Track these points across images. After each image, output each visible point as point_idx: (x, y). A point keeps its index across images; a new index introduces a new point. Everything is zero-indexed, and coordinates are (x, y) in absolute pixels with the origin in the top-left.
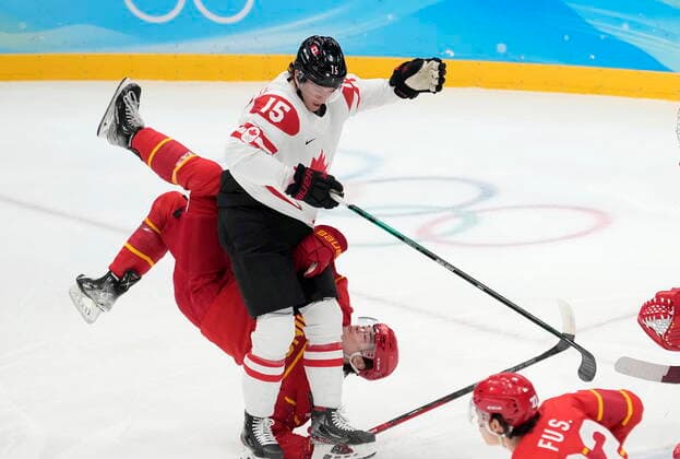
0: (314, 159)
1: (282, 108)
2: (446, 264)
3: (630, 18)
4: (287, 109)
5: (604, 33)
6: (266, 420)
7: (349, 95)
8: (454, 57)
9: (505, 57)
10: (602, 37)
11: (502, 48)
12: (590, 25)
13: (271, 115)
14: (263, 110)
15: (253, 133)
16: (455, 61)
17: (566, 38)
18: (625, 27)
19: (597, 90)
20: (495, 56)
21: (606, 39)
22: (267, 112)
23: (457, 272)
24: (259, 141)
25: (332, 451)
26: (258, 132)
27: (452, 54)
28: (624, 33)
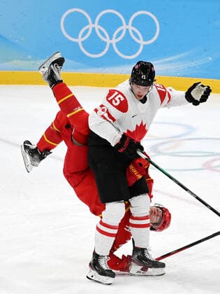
0: (137, 126)
1: (119, 98)
2: (192, 194)
4: (122, 99)
6: (106, 257)
7: (162, 95)
13: (113, 101)
14: (110, 99)
15: (103, 110)
22: (112, 100)
23: (197, 198)
24: (106, 115)
25: (142, 269)
26: (106, 110)
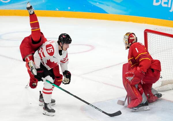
3: (99, 1)
5: (93, 5)
8: (58, 10)
9: (70, 10)
10: (92, 6)
11: (69, 8)
12: (90, 3)
16: (58, 11)
17: (84, 6)
18: (98, 3)
19: (91, 18)
20: (68, 10)
21: (93, 6)
27: (58, 9)
28: (97, 5)
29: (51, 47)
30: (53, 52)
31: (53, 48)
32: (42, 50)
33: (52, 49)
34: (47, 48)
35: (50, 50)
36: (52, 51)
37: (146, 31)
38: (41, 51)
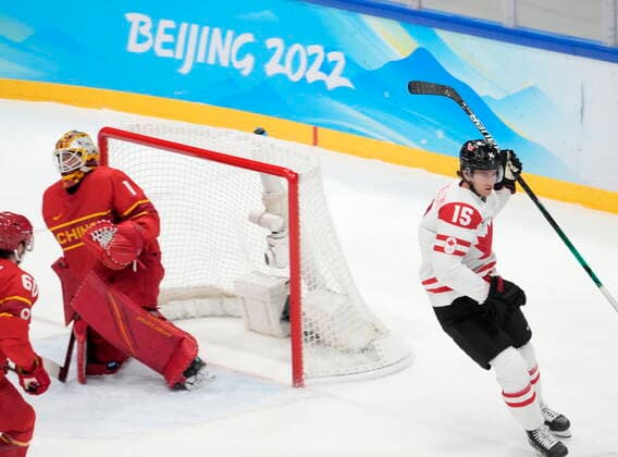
29: (457, 208)
30: (476, 212)
31: (462, 205)
32: (449, 240)
33: (465, 209)
34: (455, 220)
35: (463, 215)
36: (471, 212)
37: (105, 134)
38: (451, 243)
